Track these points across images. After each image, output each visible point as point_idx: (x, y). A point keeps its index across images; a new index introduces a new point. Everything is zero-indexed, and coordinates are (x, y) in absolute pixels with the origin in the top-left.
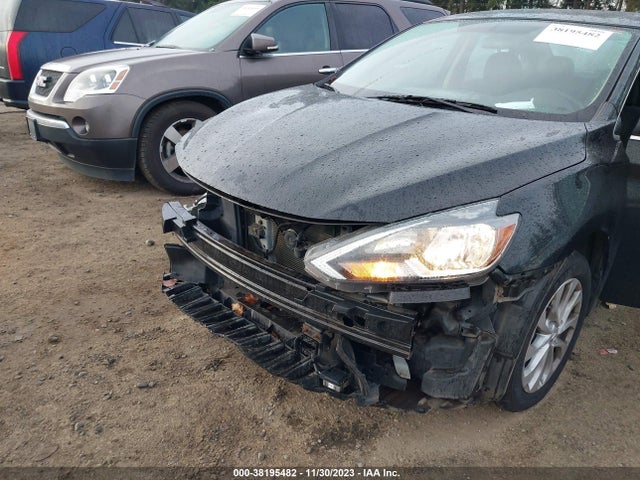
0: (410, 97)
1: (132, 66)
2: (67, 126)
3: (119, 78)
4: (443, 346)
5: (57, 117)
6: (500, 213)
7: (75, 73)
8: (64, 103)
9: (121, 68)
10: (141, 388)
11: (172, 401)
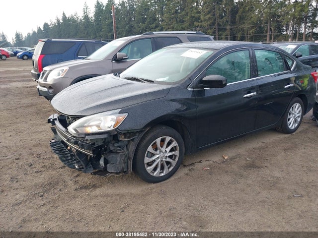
0: (132, 78)
1: (69, 67)
2: (47, 90)
3: (65, 72)
4: (114, 156)
5: (45, 87)
6: (120, 113)
7: (51, 71)
8: (46, 81)
9: (66, 68)
10: (36, 172)
11: (43, 176)
